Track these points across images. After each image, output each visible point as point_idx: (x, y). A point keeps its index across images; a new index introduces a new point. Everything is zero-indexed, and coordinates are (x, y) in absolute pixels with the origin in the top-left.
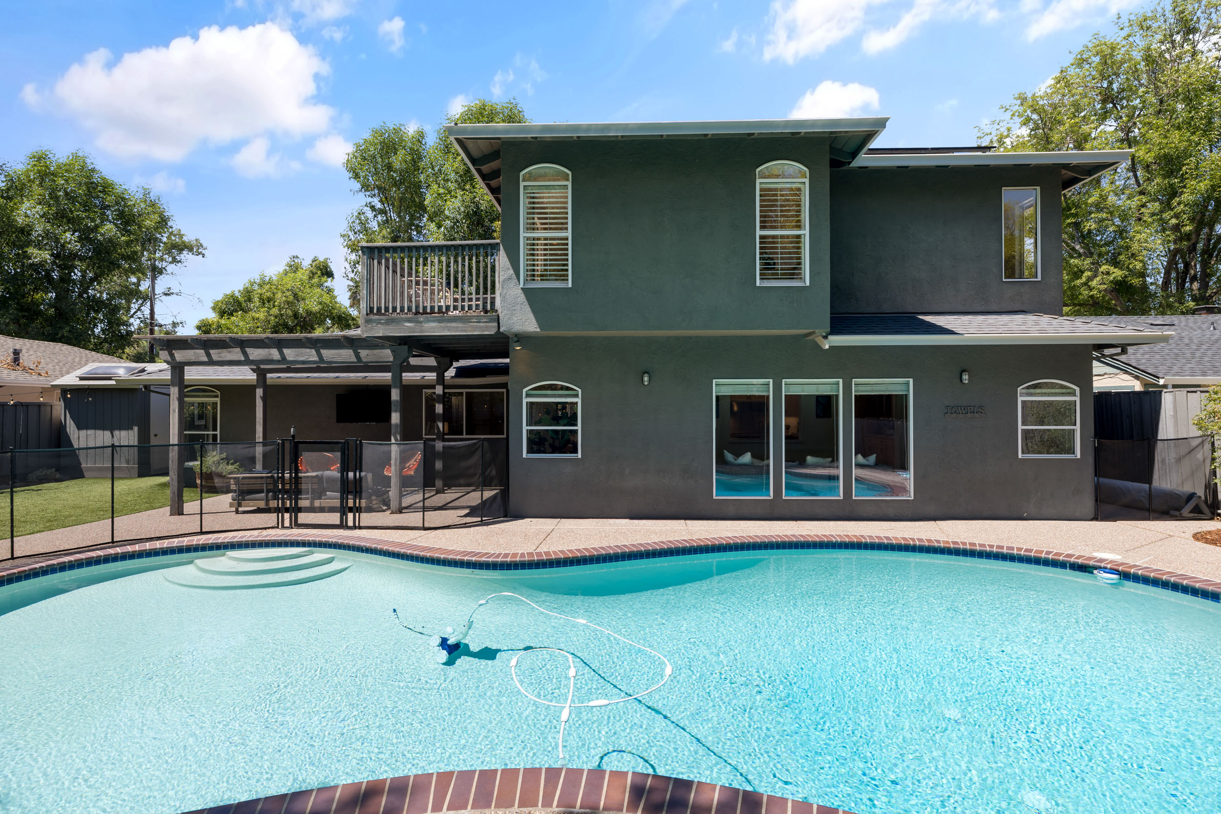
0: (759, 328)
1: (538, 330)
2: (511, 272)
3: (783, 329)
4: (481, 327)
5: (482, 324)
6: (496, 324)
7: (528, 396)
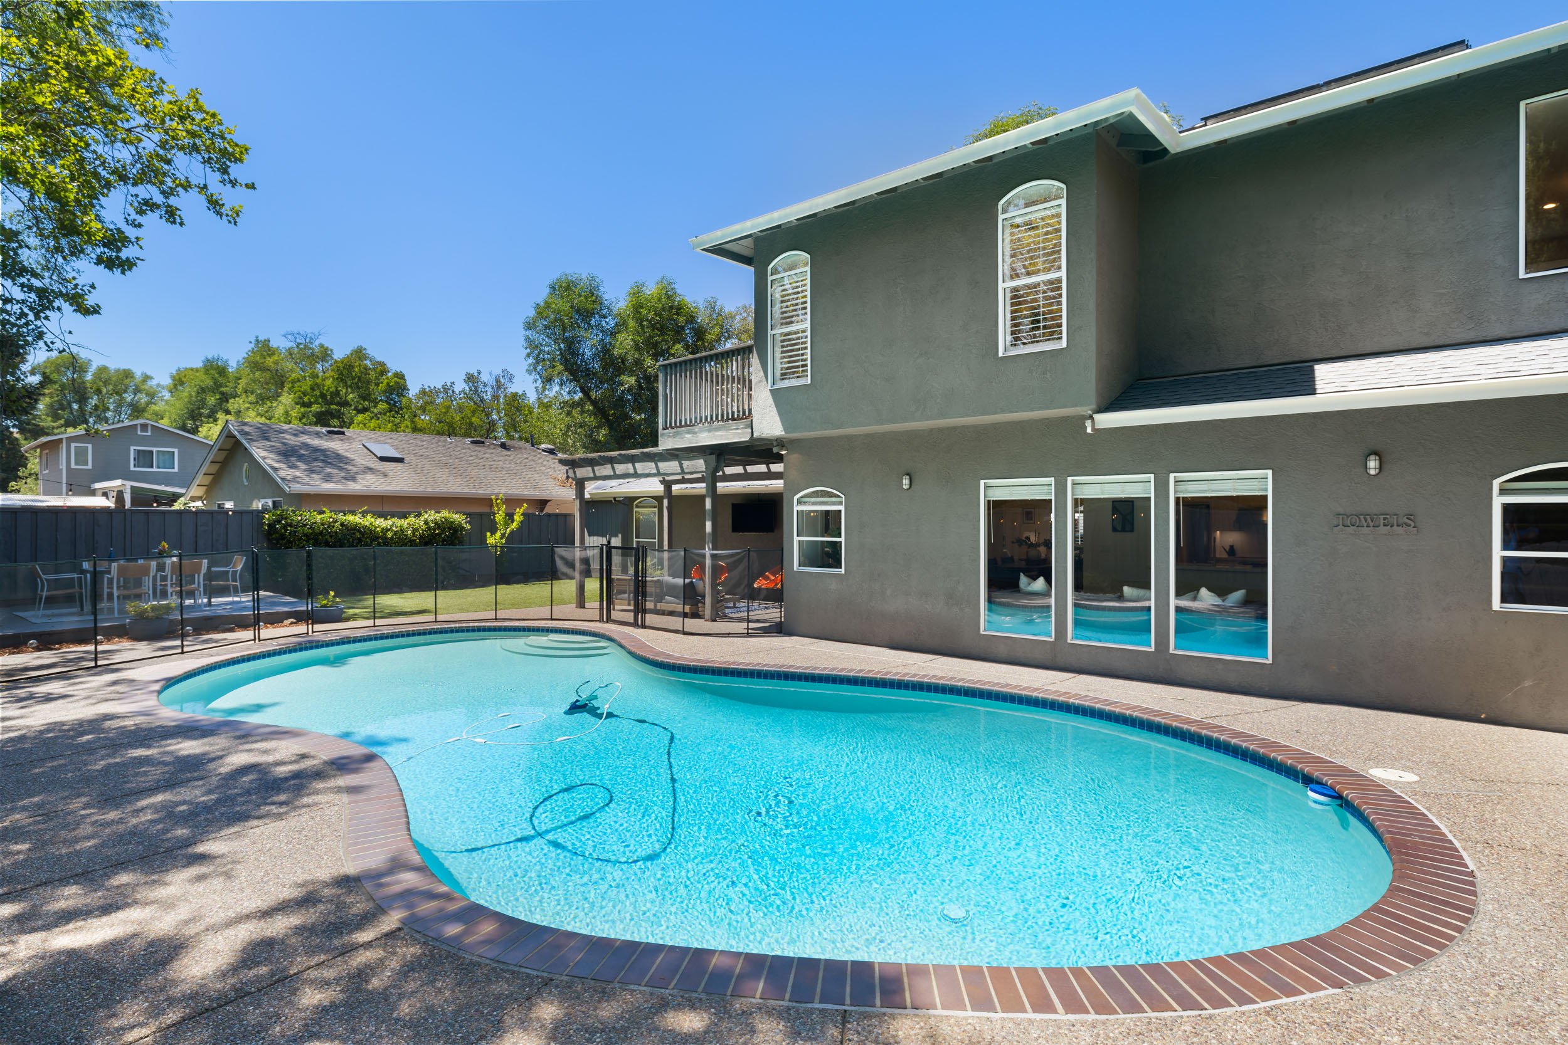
0: (1003, 411)
1: (783, 433)
2: (762, 373)
3: (1032, 410)
4: (739, 434)
5: (740, 431)
6: (750, 430)
7: (800, 502)
